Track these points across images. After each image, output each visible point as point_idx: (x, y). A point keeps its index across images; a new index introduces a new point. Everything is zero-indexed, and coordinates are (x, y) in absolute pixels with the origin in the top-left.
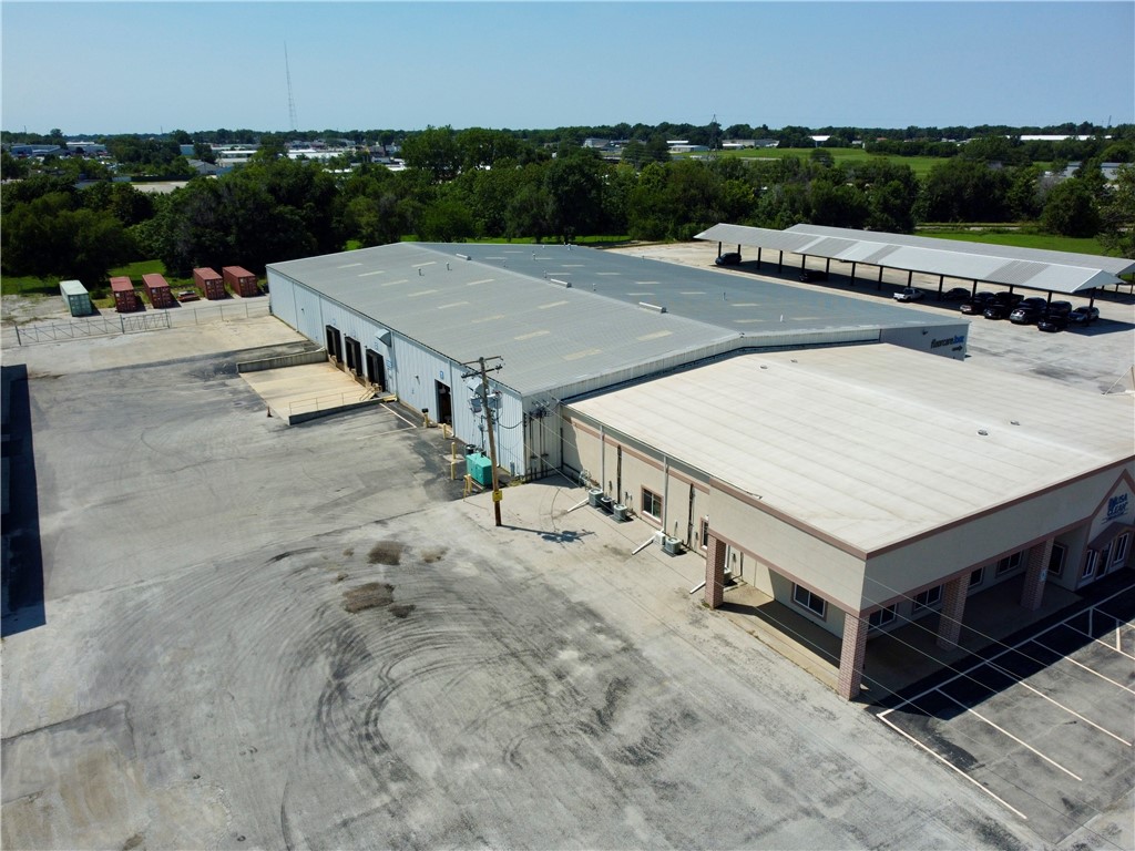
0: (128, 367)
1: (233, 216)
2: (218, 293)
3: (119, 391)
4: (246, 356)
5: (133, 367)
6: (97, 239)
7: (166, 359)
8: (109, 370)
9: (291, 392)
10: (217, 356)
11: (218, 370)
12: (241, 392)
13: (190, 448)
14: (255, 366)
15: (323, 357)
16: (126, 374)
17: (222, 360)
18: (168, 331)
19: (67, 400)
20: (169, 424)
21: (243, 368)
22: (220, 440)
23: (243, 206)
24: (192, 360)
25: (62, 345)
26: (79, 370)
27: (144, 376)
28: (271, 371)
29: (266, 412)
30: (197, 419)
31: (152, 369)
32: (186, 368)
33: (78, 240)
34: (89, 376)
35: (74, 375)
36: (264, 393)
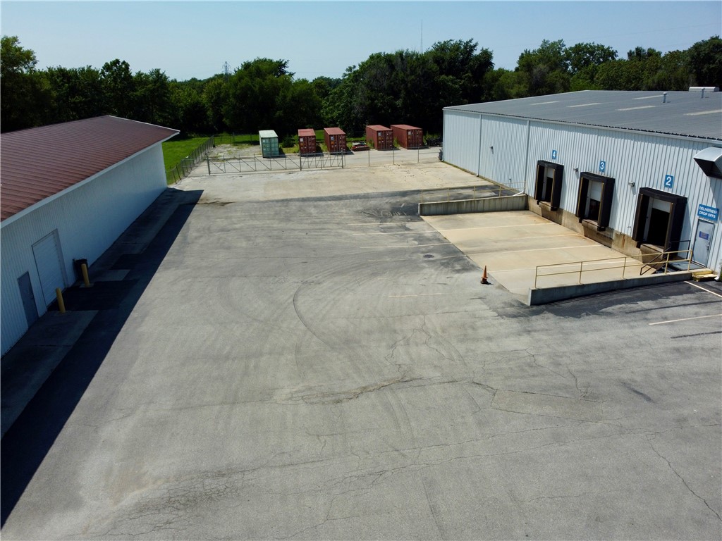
0: (298, 200)
1: (403, 81)
2: (386, 144)
3: (283, 225)
4: (427, 196)
5: (303, 200)
6: (293, 98)
7: (338, 194)
8: (278, 201)
9: (499, 245)
10: (393, 195)
11: (396, 210)
12: (429, 240)
13: (369, 333)
14: (440, 209)
15: (522, 203)
16: (293, 207)
17: (399, 199)
18: (342, 170)
19: (223, 230)
20: (337, 279)
21: (426, 210)
22: (417, 321)
23: (413, 72)
24: (366, 197)
25: (244, 177)
26: (248, 199)
27: (313, 211)
28: (460, 216)
29: (481, 275)
30: (374, 274)
31: (323, 203)
32: (359, 206)
33: (278, 99)
34: (256, 205)
35: (242, 203)
36: (461, 244)
